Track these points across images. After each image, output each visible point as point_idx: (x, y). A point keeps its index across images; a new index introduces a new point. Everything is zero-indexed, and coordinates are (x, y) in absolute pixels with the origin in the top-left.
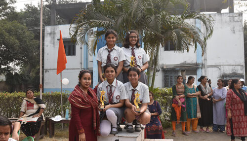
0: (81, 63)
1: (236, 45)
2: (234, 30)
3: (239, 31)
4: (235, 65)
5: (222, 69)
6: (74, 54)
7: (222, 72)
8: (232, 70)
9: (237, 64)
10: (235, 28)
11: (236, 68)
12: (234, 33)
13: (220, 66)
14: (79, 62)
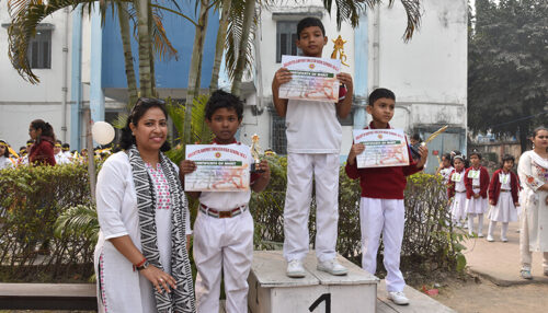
0: (65, 90)
1: (449, 55)
2: (445, 20)
3: (458, 22)
4: (446, 104)
5: (414, 112)
6: (46, 65)
7: (414, 121)
8: (439, 115)
9: (449, 102)
10: (449, 14)
11: (446, 112)
12: (446, 25)
13: (410, 104)
14: (62, 85)
